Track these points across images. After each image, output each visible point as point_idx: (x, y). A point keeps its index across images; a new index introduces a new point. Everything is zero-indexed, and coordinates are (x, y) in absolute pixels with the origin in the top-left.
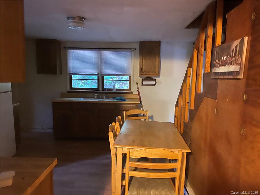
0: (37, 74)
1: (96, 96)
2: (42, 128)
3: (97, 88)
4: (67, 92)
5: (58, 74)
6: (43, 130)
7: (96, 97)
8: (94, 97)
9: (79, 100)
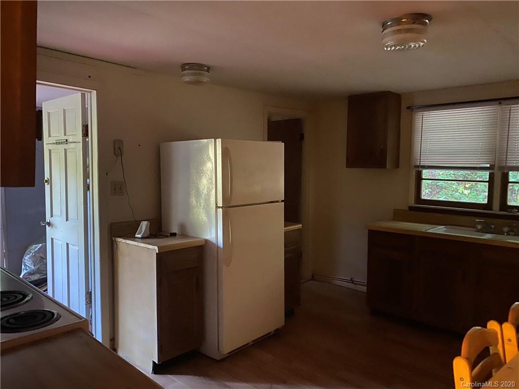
0: (347, 167)
1: (480, 223)
2: (352, 281)
3: (486, 202)
4: (408, 209)
5: (388, 166)
6: (353, 285)
7: (479, 227)
8: (474, 227)
9: (430, 231)
